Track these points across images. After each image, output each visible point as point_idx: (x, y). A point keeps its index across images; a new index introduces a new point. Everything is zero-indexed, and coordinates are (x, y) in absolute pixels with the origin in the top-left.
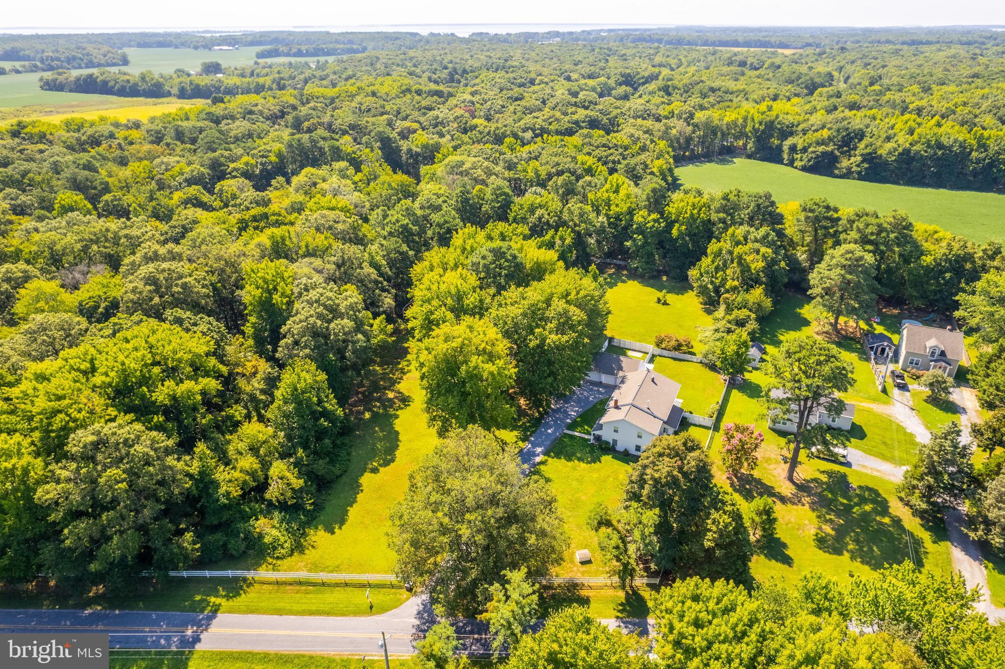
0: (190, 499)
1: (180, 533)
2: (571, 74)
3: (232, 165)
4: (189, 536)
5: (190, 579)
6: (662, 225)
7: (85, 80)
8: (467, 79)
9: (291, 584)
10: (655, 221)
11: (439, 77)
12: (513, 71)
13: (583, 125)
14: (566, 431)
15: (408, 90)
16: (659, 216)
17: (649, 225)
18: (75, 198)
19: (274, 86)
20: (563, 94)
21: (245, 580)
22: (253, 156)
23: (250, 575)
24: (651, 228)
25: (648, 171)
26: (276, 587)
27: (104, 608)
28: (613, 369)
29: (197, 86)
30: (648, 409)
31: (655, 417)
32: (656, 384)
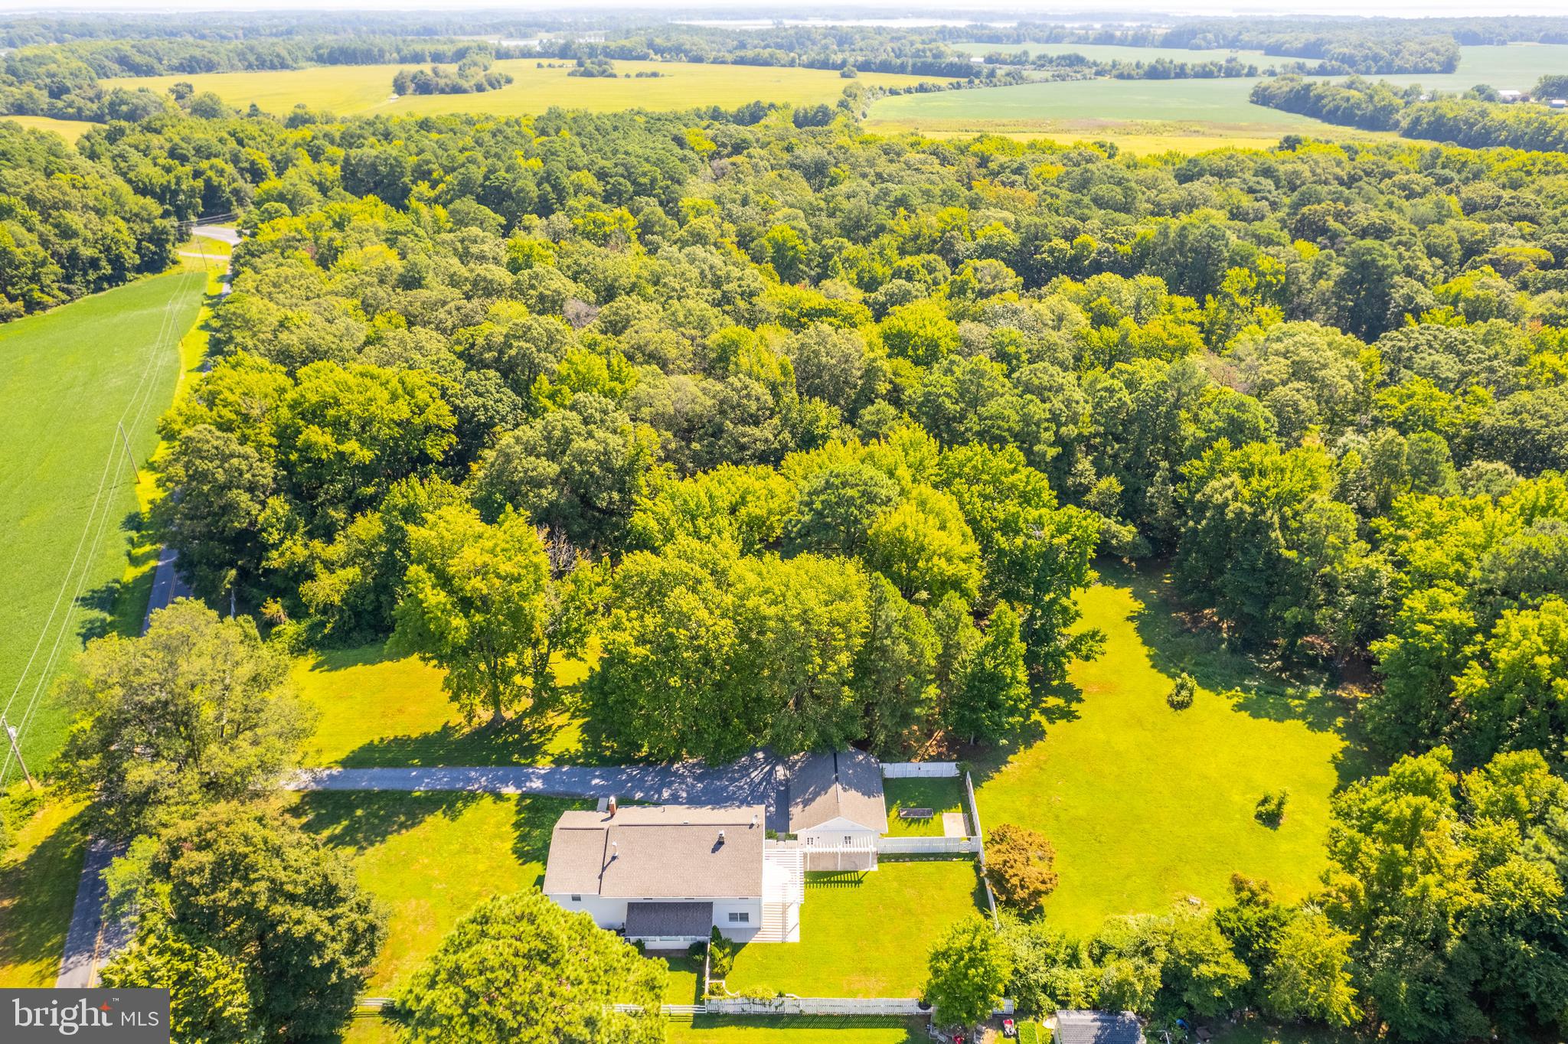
3: (1055, 242)
30: (614, 858)
31: (601, 877)
32: (714, 850)
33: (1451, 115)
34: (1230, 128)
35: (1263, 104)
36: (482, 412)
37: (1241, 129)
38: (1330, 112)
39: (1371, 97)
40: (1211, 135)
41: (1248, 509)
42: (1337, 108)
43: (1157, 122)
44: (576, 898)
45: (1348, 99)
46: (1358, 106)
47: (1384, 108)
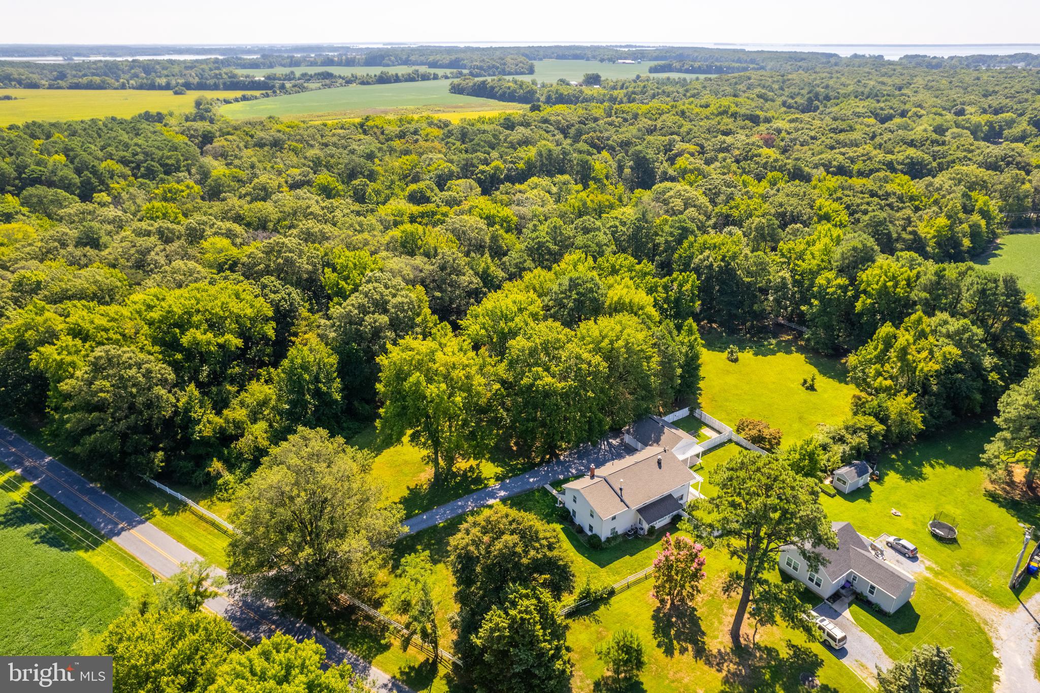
0: (168, 423)
1: (157, 450)
2: (966, 107)
3: (481, 167)
4: (160, 454)
5: (159, 490)
6: (849, 294)
7: (479, 86)
8: (825, 106)
9: (207, 522)
10: (840, 287)
11: (796, 103)
12: (886, 100)
13: (900, 167)
14: (548, 487)
15: (725, 112)
16: (847, 282)
17: (830, 290)
18: (329, 179)
19: (625, 100)
20: (925, 130)
21: (186, 505)
22: (505, 162)
23: (190, 502)
24: (832, 295)
25: (909, 229)
26: (197, 519)
27: (103, 488)
28: (650, 438)
29: (561, 94)
30: (621, 489)
31: (622, 501)
32: (660, 467)
33: (566, 93)
34: (456, 107)
35: (460, 93)
36: (283, 303)
37: (461, 107)
38: (501, 95)
39: (521, 86)
40: (448, 112)
41: (723, 264)
42: (504, 93)
43: (412, 107)
44: (614, 518)
45: (509, 88)
46: (515, 91)
47: (529, 92)
